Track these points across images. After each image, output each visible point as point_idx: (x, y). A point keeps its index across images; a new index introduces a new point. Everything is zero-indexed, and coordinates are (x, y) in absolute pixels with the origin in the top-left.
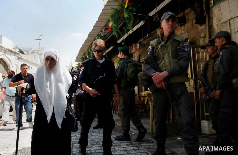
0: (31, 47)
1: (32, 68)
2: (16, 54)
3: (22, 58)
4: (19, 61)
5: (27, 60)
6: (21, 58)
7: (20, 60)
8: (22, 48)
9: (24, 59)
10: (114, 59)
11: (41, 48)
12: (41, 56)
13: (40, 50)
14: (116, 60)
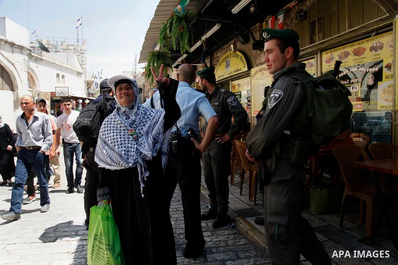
0: (63, 40)
1: (63, 77)
2: (24, 51)
3: (43, 58)
4: (37, 64)
5: (53, 63)
6: (41, 59)
7: (40, 62)
8: (48, 41)
9: (47, 61)
10: (219, 54)
11: (80, 41)
12: (83, 55)
13: (80, 44)
14: (223, 58)
